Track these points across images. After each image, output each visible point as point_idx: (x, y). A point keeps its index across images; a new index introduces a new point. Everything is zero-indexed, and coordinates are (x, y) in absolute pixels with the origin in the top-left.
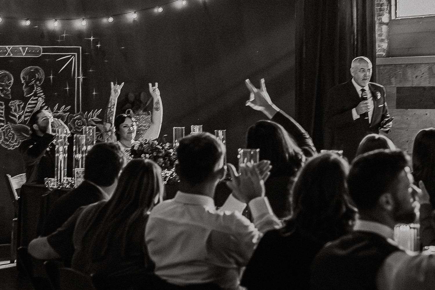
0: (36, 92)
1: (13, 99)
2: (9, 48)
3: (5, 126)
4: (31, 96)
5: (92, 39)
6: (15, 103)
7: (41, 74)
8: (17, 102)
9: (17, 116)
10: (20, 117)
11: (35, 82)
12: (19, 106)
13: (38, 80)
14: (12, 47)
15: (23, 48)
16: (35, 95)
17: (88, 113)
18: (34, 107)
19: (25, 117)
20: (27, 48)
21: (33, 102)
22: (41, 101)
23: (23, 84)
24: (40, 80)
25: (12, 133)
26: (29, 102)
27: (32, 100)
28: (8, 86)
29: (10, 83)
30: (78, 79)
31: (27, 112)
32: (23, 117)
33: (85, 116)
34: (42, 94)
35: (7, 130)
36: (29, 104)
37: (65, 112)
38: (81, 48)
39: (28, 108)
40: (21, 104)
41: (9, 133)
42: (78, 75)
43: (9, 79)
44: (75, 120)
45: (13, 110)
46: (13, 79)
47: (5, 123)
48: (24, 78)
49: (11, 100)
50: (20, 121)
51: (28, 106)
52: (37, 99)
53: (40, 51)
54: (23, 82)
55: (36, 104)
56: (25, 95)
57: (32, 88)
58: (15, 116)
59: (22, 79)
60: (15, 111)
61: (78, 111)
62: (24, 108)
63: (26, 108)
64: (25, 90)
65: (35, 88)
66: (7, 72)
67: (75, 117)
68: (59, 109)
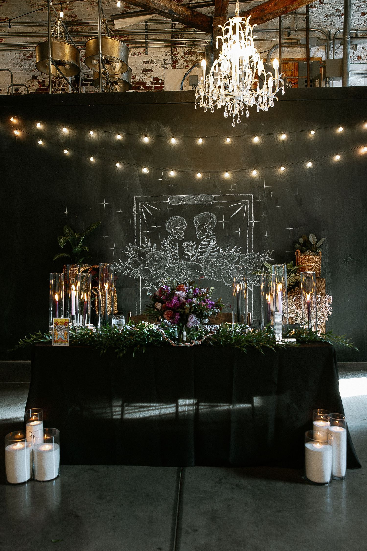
0: (208, 235)
1: (186, 240)
2: (183, 197)
3: (179, 263)
4: (203, 239)
5: (264, 187)
6: (188, 245)
7: (214, 219)
8: (190, 243)
9: (190, 255)
10: (193, 256)
11: (207, 226)
12: (192, 246)
13: (210, 224)
14: (185, 196)
15: (195, 196)
16: (207, 237)
17: (260, 254)
18: (207, 248)
19: (198, 256)
20: (199, 197)
21: (205, 243)
22: (213, 243)
23: (196, 228)
24: (212, 225)
25: (185, 269)
26: (202, 243)
27: (205, 241)
28: (181, 230)
29: (183, 227)
30: (250, 224)
31: (199, 252)
32: (195, 256)
33: (257, 256)
34: (215, 236)
35: (181, 266)
36: (202, 245)
37: (236, 252)
38: (253, 196)
39: (200, 248)
40: (194, 245)
41: (182, 270)
42: (250, 220)
43: (183, 224)
44: (247, 259)
45: (186, 250)
46: (186, 224)
47: (179, 260)
48: (196, 223)
49: (183, 242)
50: (193, 259)
51: (200, 246)
52: (209, 241)
53: (212, 199)
54: (195, 226)
55: (209, 245)
56: (197, 237)
57: (205, 231)
58: (188, 255)
59: (194, 223)
60: (188, 250)
61: (250, 251)
62: (196, 248)
63: (199, 248)
64: (197, 233)
65: (208, 231)
66: (181, 218)
67: (246, 257)
68: (230, 249)
